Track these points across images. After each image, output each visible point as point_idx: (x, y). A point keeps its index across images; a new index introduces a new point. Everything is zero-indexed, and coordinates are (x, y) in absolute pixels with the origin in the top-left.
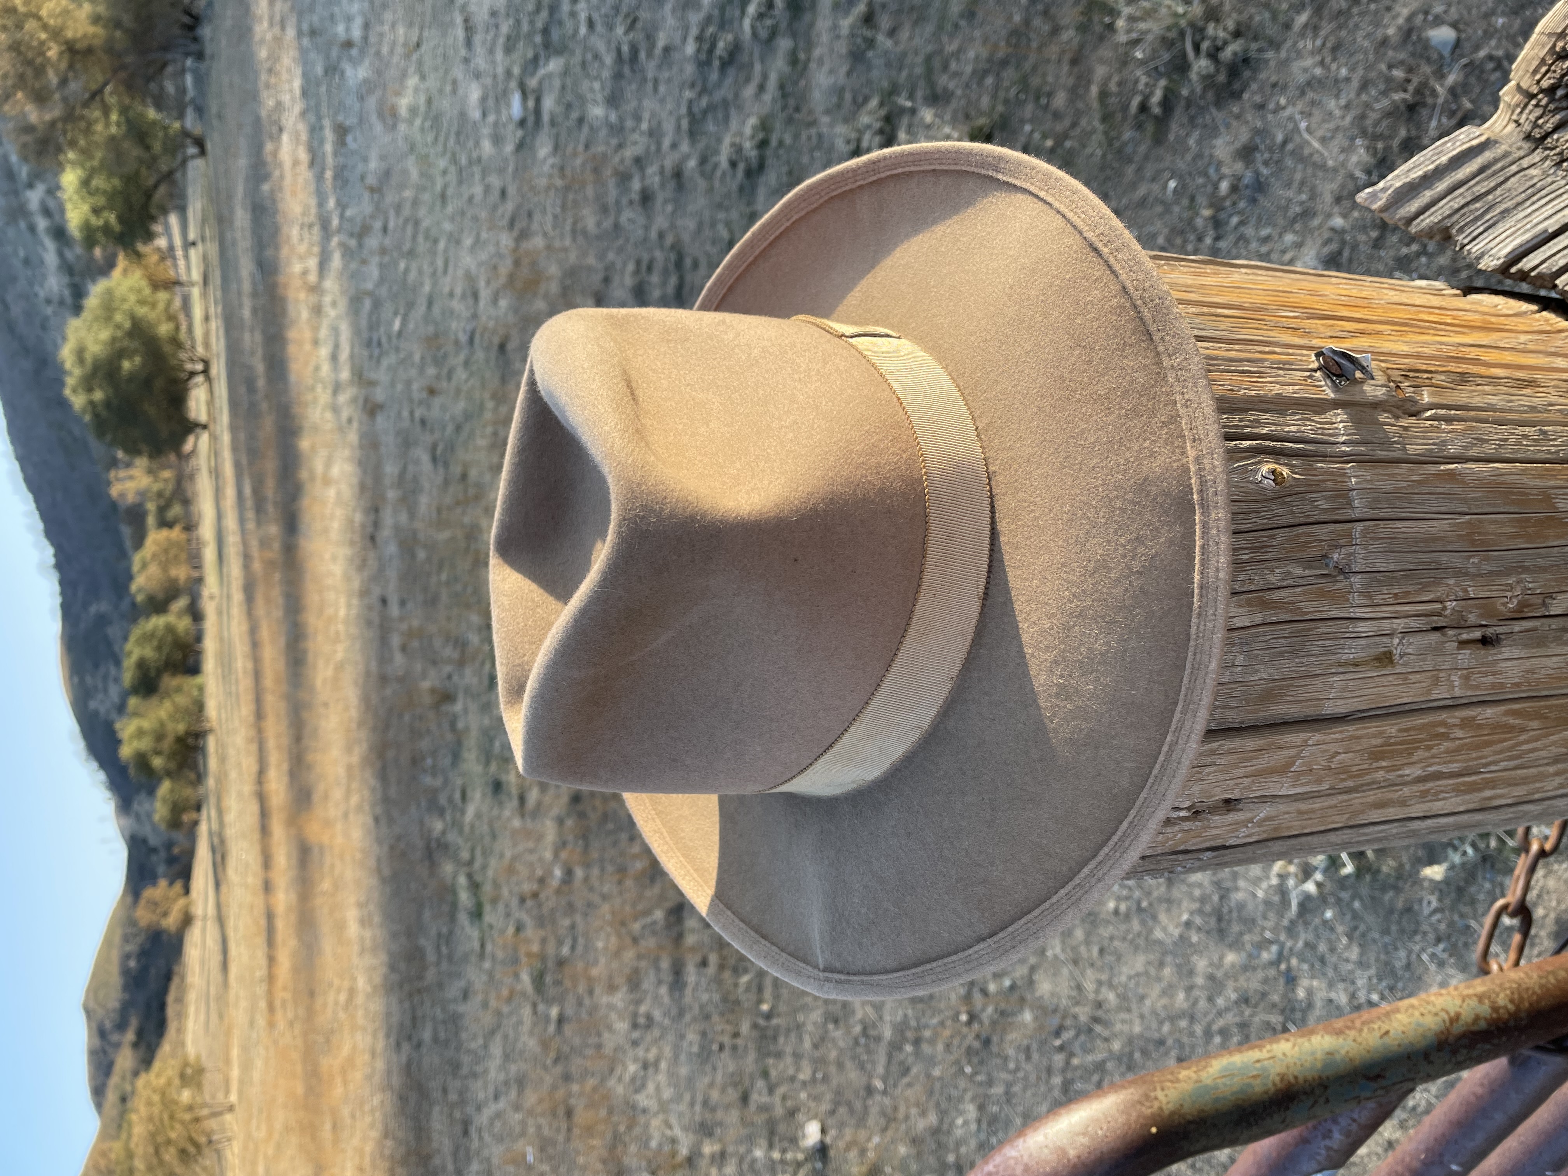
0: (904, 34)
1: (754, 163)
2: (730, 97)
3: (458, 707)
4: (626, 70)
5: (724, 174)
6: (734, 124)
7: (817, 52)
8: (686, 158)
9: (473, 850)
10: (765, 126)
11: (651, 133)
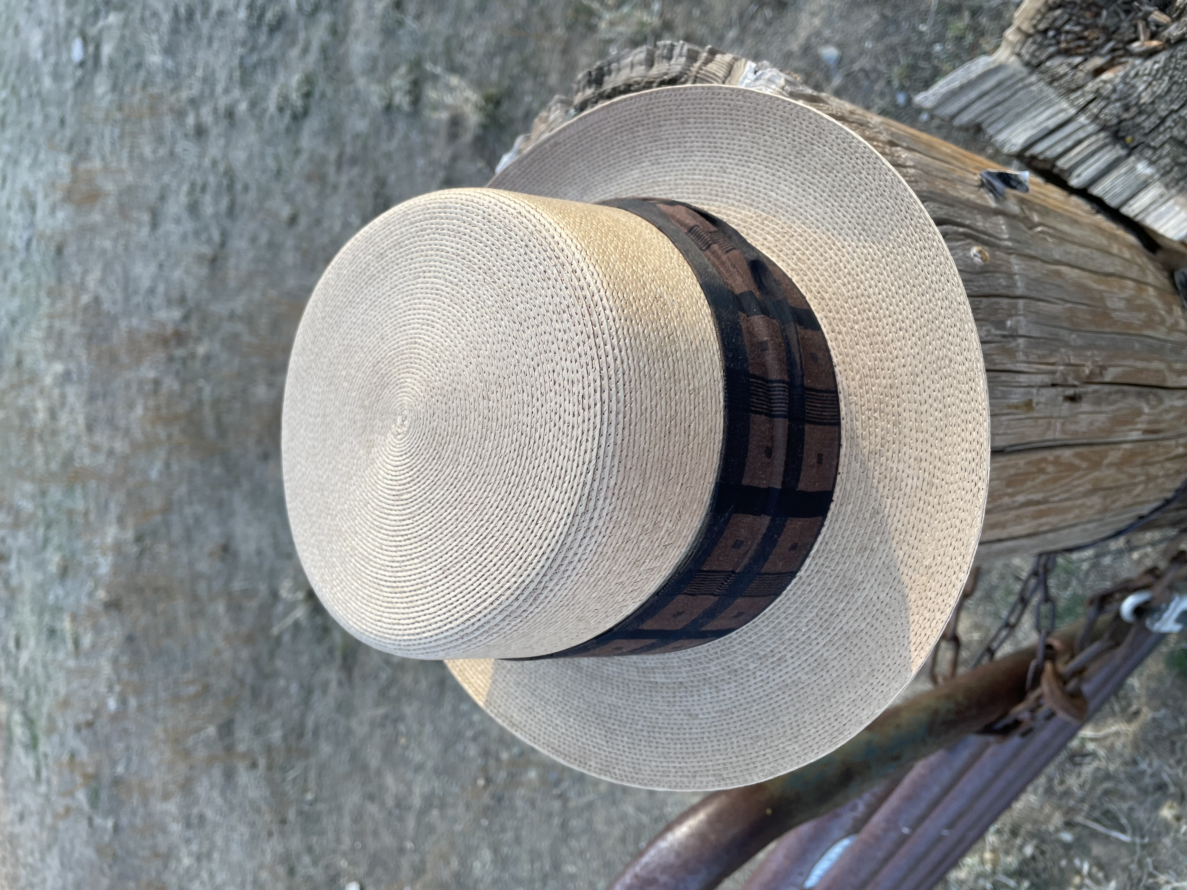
0: (428, 19)
1: (300, 109)
2: (278, 55)
3: (12, 566)
4: (183, 27)
5: (272, 119)
6: (281, 77)
7: (355, 26)
8: (237, 102)
9: (27, 691)
10: (309, 80)
11: (205, 80)
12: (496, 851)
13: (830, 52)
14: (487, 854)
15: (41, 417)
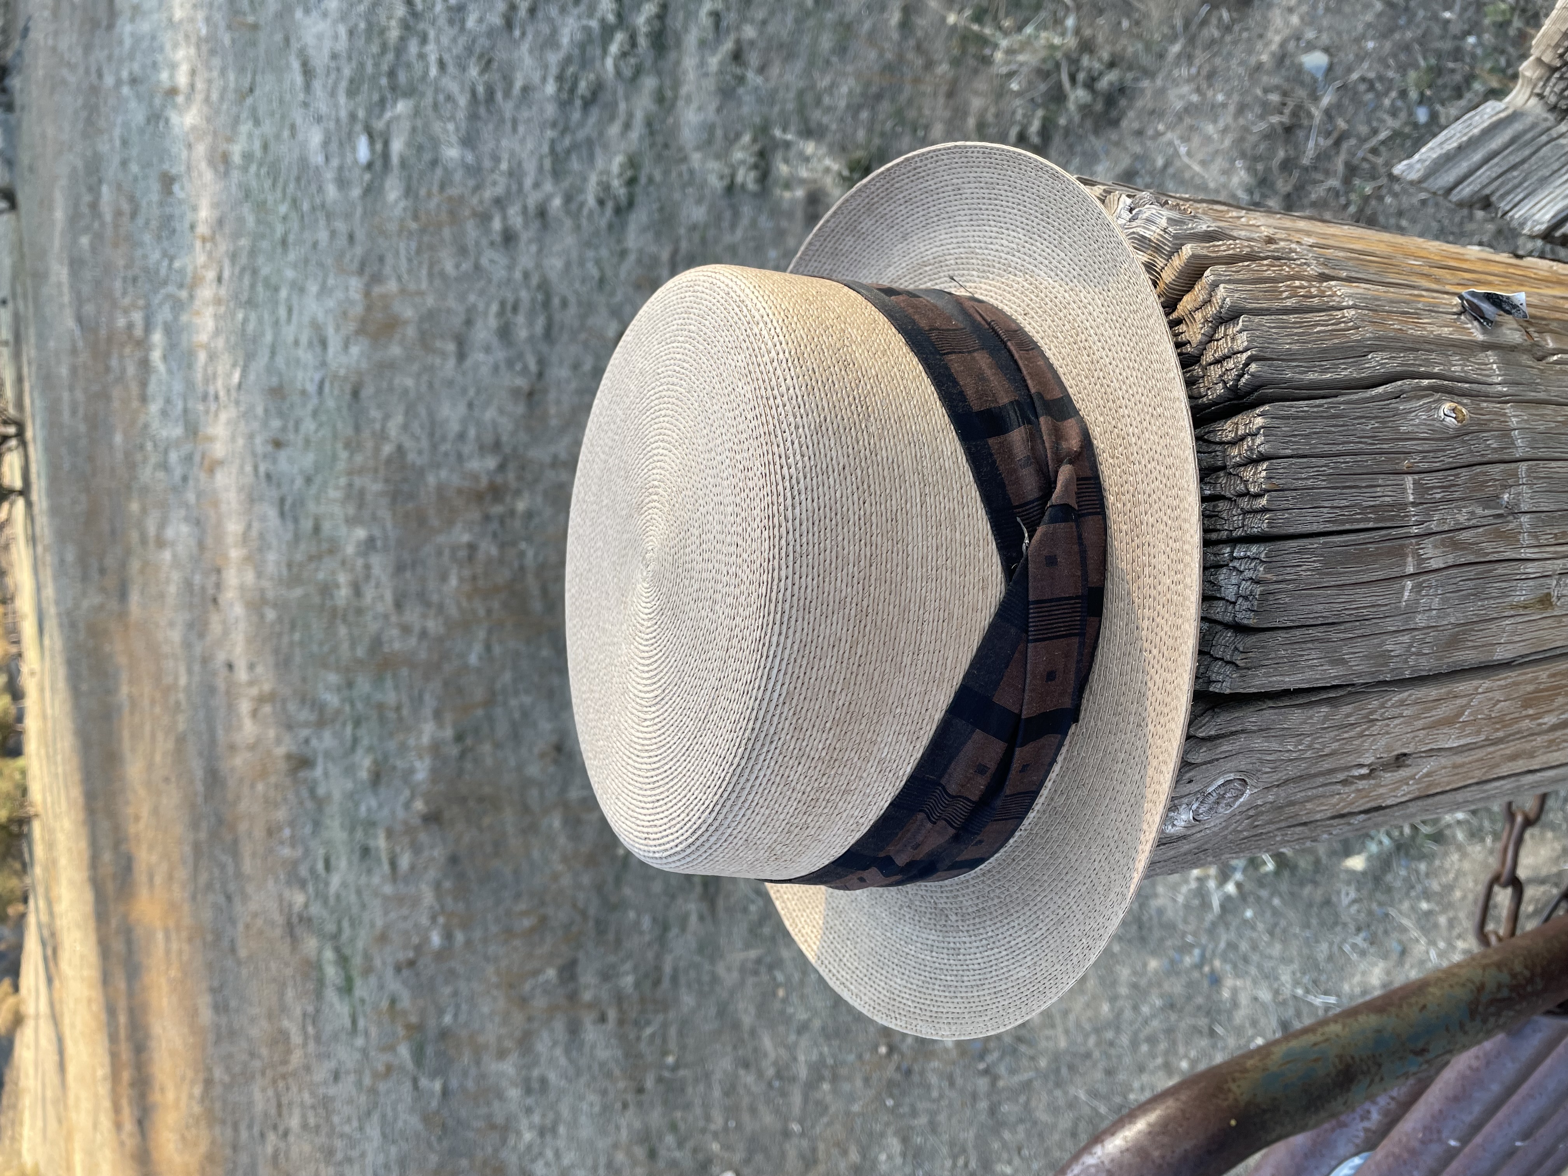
0: (775, 70)
1: (623, 200)
2: (595, 135)
3: (318, 772)
4: (482, 111)
5: (591, 212)
6: (600, 163)
7: (684, 90)
8: (549, 198)
9: (339, 923)
10: (633, 163)
11: (511, 174)
12: (905, 1140)
13: (1315, 60)
14: (894, 1144)
15: (343, 593)
